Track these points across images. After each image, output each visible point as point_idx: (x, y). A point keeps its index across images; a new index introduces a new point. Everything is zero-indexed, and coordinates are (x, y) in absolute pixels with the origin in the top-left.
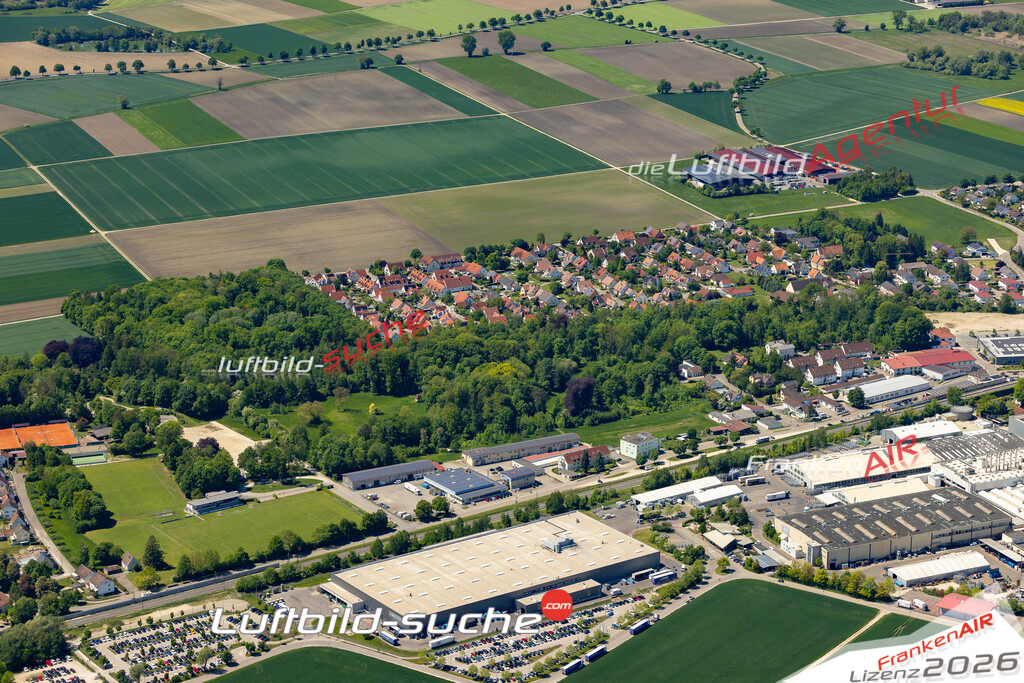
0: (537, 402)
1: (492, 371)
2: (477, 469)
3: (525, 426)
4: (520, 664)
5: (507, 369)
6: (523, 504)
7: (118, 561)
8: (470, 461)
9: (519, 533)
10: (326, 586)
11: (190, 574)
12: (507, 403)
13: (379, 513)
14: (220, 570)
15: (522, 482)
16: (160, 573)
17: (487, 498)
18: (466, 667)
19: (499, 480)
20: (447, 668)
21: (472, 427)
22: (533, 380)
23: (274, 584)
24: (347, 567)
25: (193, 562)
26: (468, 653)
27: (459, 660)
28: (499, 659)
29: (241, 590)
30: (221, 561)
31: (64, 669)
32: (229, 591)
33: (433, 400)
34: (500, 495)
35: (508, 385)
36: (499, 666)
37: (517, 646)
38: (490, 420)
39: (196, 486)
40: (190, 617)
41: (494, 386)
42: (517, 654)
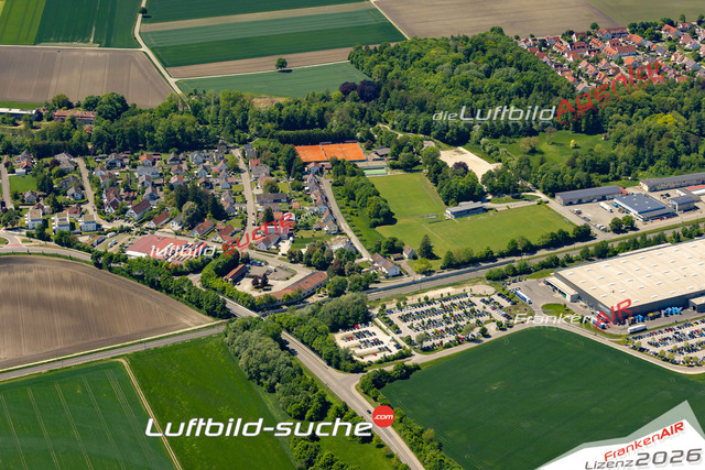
0: (693, 145)
1: (660, 120)
2: (651, 194)
3: (684, 163)
4: (695, 350)
5: (669, 119)
6: (688, 224)
7: (401, 251)
8: (646, 188)
9: (686, 247)
10: (550, 280)
11: (451, 264)
12: (671, 146)
13: (585, 226)
14: (474, 262)
15: (685, 206)
16: (431, 262)
17: (660, 217)
18: (657, 350)
19: (669, 204)
20: (642, 350)
21: (646, 162)
22: (688, 127)
23: (513, 276)
24: (564, 266)
25: (455, 256)
26: (657, 338)
27: (650, 344)
28: (680, 345)
29: (489, 278)
30: (475, 255)
31: (367, 332)
32: (481, 278)
33: (618, 141)
34: (670, 215)
35: (672, 132)
36: (680, 351)
37: (692, 336)
38: (659, 157)
39: (453, 197)
40: (455, 297)
41: (662, 133)
42: (692, 342)
